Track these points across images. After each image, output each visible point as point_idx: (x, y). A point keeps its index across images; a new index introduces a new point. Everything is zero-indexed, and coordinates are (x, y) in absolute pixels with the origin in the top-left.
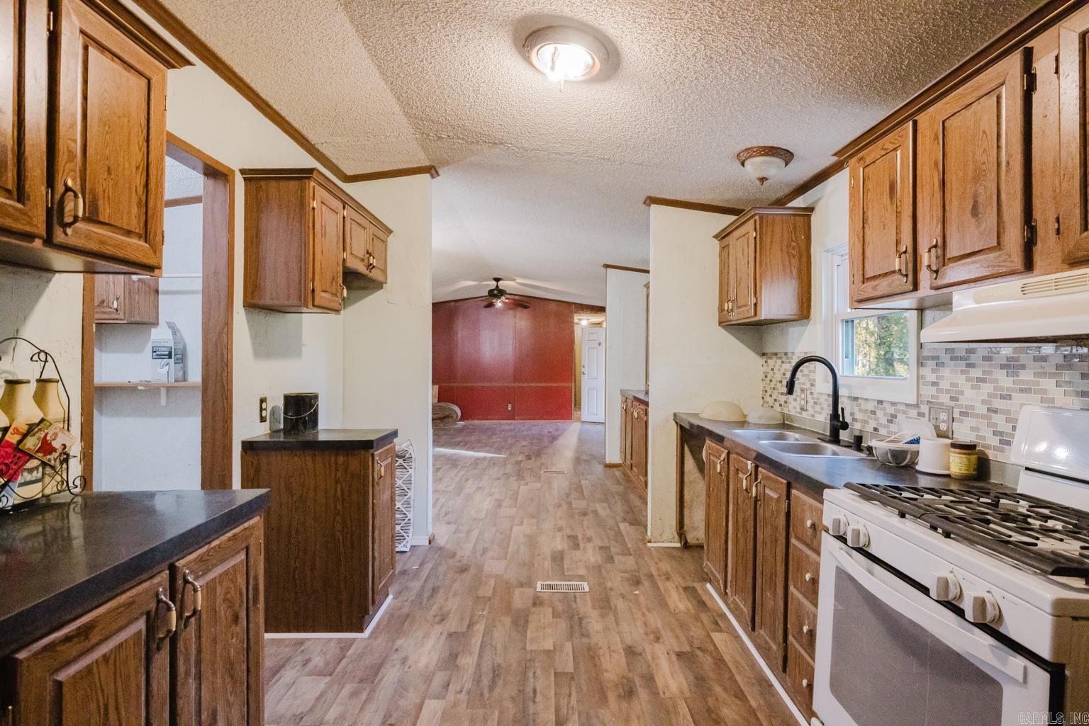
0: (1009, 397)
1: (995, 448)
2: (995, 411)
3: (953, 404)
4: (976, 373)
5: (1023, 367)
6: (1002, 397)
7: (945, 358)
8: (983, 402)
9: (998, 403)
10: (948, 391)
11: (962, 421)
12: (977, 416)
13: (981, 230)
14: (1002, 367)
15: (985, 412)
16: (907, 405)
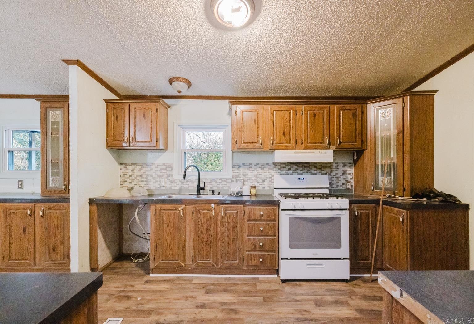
0: (261, 174)
1: (258, 186)
2: (258, 178)
3: (244, 177)
4: (251, 169)
5: (265, 167)
6: (259, 174)
7: (241, 165)
8: (254, 176)
9: (258, 176)
10: (242, 174)
11: (247, 181)
12: (252, 179)
13: (286, 138)
14: (260, 167)
15: (255, 178)
16: (226, 179)
